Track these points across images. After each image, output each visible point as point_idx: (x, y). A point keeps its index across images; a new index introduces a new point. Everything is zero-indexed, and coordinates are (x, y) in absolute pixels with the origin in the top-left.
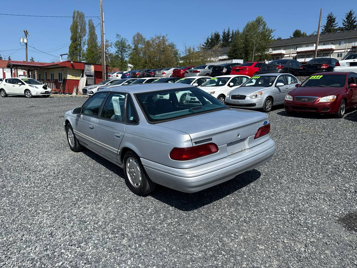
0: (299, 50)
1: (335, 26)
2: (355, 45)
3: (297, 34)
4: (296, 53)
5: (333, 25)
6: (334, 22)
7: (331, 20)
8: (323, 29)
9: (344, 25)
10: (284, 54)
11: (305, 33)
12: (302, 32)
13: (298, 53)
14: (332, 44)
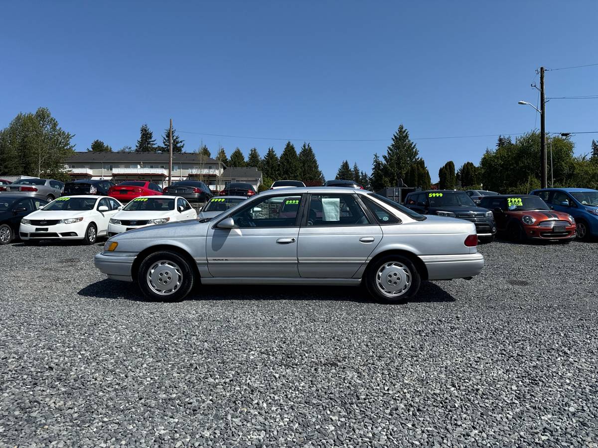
0: (116, 171)
1: (153, 144)
2: (191, 172)
3: (98, 147)
4: (111, 175)
5: (150, 142)
6: (151, 138)
7: (146, 135)
8: (138, 145)
9: (165, 145)
10: (91, 176)
11: (109, 147)
12: (105, 145)
13: (114, 175)
14: (163, 167)
